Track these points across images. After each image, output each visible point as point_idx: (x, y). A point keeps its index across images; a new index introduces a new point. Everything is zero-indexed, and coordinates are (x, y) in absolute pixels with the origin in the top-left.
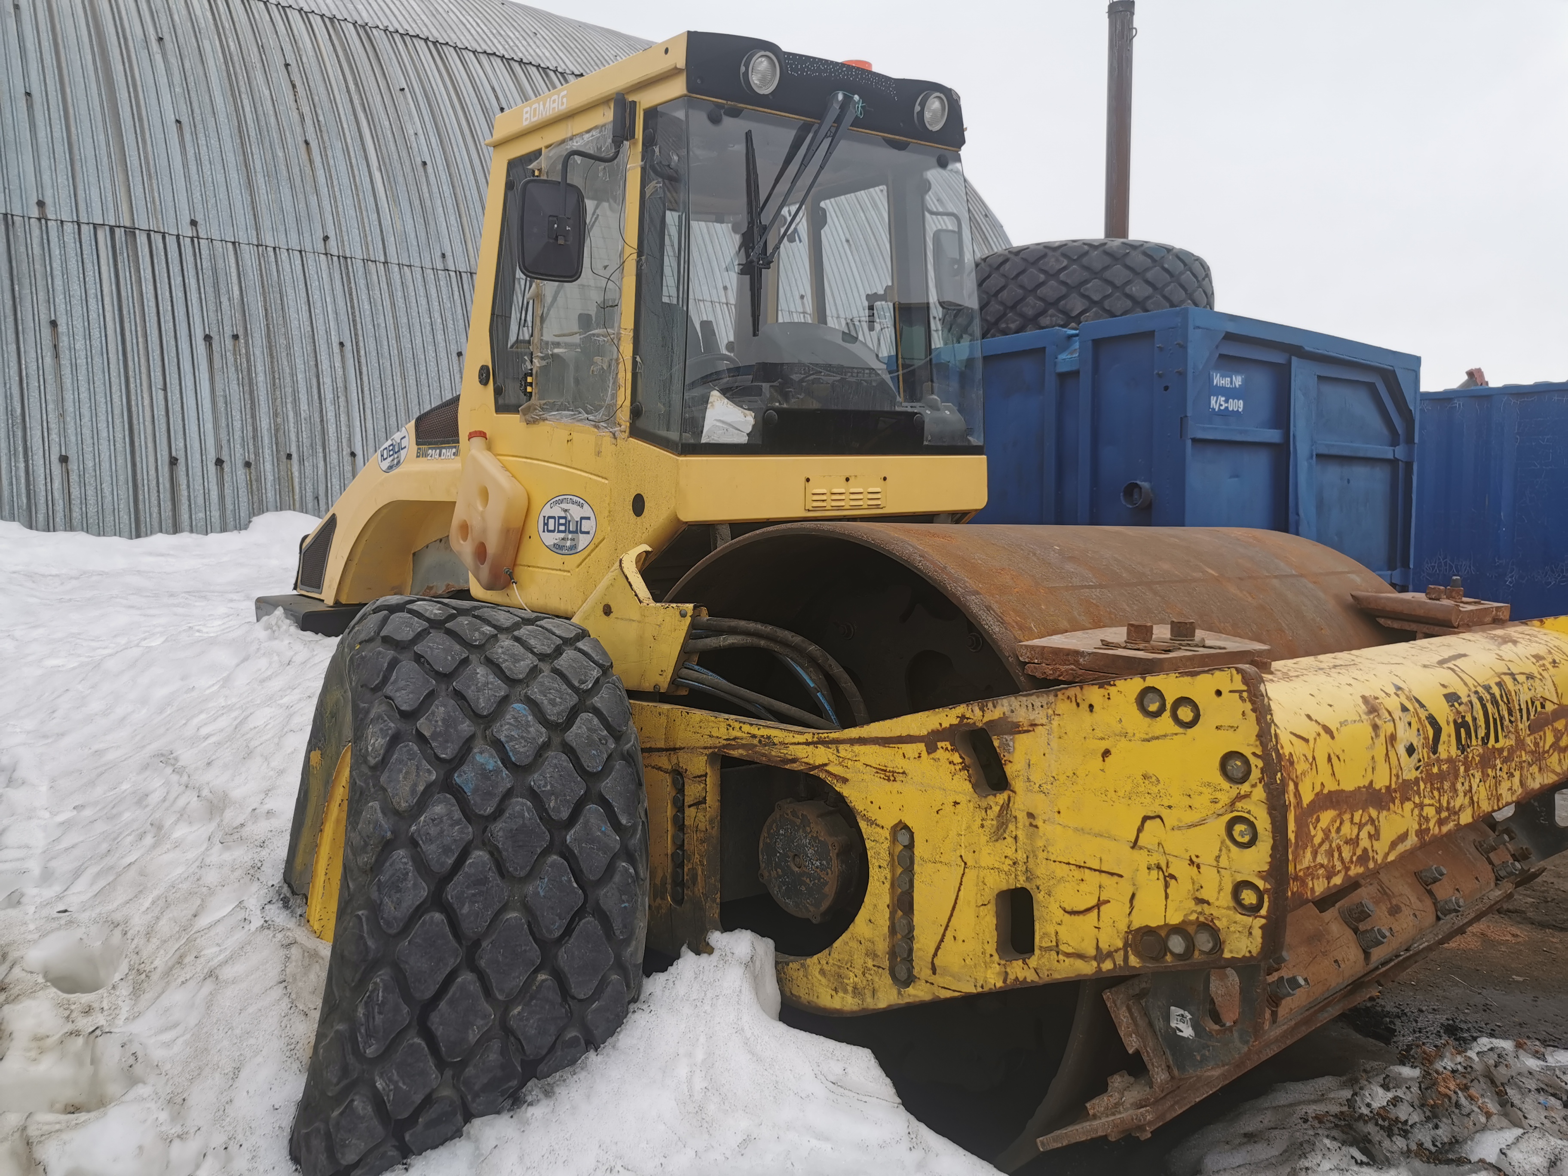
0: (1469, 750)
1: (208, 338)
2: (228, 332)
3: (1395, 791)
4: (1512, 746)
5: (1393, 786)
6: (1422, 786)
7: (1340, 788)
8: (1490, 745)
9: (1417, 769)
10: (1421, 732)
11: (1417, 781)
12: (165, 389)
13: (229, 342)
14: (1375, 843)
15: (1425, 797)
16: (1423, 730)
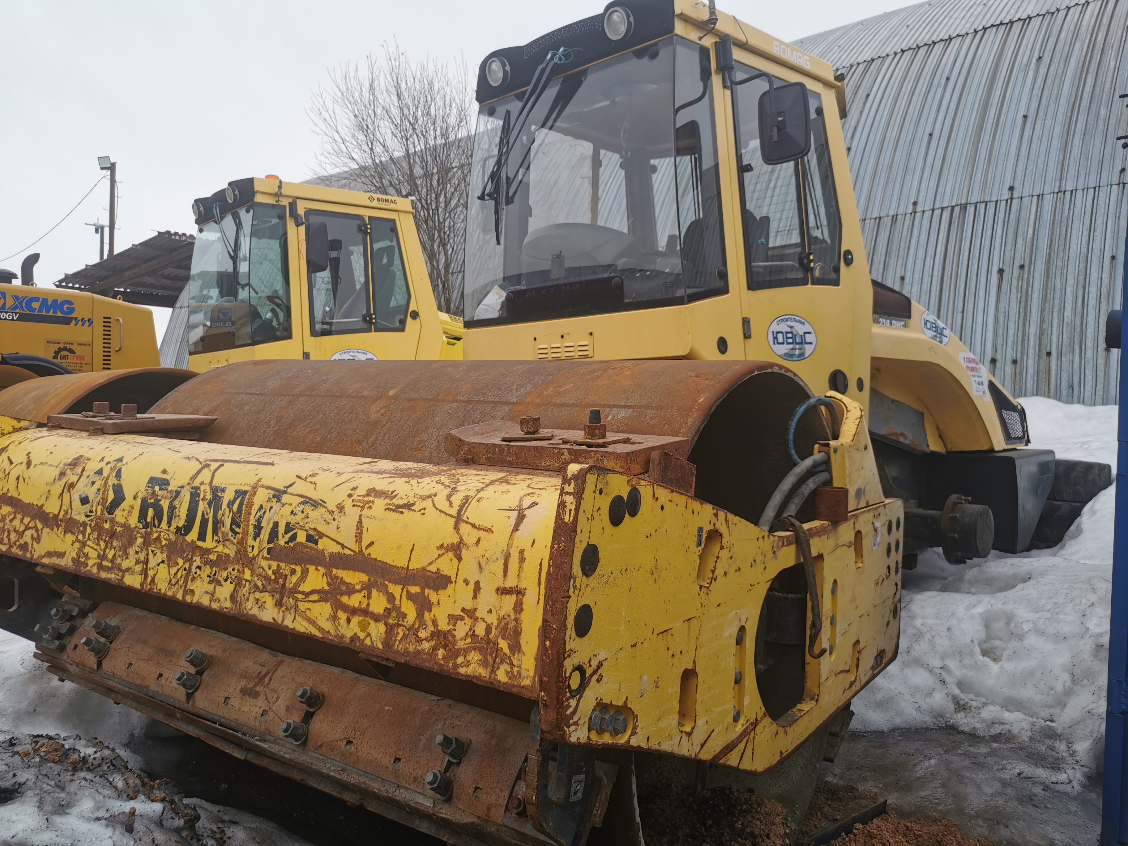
0: (154, 529)
1: (1001, 271)
2: (1017, 264)
3: (61, 520)
4: (228, 555)
5: (61, 517)
6: (89, 530)
7: (19, 497)
8: (189, 538)
9: (87, 516)
10: (101, 492)
11: (84, 524)
12: (963, 312)
13: (1016, 271)
14: (35, 545)
15: (89, 539)
16: (104, 492)
